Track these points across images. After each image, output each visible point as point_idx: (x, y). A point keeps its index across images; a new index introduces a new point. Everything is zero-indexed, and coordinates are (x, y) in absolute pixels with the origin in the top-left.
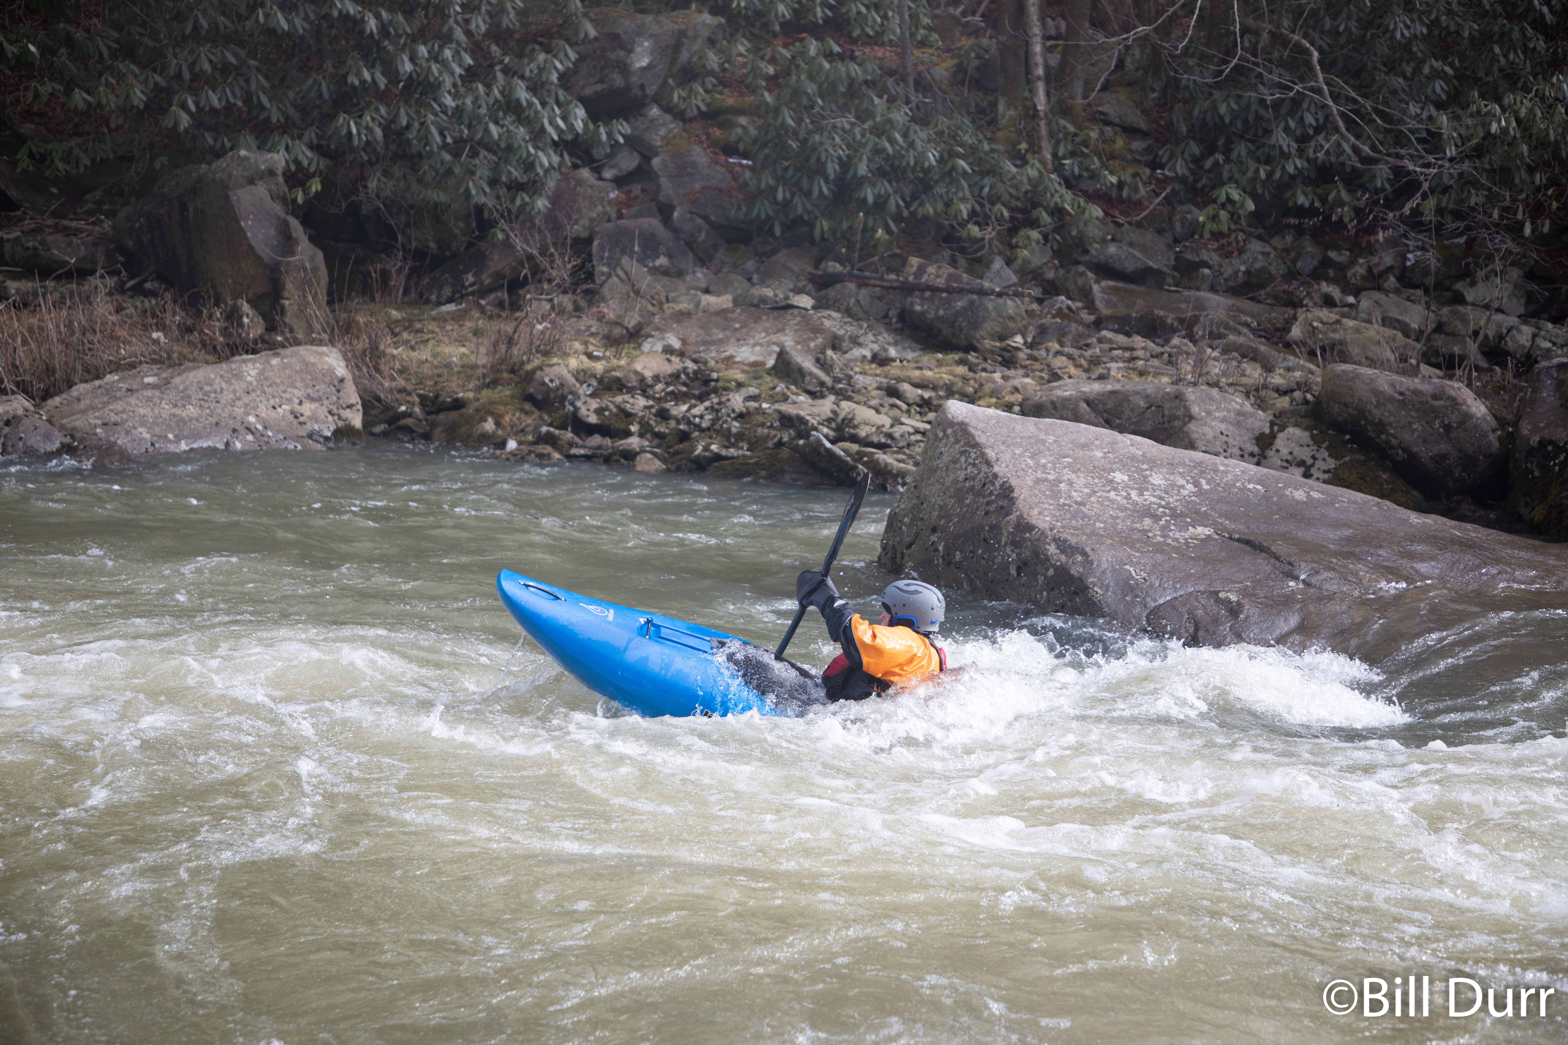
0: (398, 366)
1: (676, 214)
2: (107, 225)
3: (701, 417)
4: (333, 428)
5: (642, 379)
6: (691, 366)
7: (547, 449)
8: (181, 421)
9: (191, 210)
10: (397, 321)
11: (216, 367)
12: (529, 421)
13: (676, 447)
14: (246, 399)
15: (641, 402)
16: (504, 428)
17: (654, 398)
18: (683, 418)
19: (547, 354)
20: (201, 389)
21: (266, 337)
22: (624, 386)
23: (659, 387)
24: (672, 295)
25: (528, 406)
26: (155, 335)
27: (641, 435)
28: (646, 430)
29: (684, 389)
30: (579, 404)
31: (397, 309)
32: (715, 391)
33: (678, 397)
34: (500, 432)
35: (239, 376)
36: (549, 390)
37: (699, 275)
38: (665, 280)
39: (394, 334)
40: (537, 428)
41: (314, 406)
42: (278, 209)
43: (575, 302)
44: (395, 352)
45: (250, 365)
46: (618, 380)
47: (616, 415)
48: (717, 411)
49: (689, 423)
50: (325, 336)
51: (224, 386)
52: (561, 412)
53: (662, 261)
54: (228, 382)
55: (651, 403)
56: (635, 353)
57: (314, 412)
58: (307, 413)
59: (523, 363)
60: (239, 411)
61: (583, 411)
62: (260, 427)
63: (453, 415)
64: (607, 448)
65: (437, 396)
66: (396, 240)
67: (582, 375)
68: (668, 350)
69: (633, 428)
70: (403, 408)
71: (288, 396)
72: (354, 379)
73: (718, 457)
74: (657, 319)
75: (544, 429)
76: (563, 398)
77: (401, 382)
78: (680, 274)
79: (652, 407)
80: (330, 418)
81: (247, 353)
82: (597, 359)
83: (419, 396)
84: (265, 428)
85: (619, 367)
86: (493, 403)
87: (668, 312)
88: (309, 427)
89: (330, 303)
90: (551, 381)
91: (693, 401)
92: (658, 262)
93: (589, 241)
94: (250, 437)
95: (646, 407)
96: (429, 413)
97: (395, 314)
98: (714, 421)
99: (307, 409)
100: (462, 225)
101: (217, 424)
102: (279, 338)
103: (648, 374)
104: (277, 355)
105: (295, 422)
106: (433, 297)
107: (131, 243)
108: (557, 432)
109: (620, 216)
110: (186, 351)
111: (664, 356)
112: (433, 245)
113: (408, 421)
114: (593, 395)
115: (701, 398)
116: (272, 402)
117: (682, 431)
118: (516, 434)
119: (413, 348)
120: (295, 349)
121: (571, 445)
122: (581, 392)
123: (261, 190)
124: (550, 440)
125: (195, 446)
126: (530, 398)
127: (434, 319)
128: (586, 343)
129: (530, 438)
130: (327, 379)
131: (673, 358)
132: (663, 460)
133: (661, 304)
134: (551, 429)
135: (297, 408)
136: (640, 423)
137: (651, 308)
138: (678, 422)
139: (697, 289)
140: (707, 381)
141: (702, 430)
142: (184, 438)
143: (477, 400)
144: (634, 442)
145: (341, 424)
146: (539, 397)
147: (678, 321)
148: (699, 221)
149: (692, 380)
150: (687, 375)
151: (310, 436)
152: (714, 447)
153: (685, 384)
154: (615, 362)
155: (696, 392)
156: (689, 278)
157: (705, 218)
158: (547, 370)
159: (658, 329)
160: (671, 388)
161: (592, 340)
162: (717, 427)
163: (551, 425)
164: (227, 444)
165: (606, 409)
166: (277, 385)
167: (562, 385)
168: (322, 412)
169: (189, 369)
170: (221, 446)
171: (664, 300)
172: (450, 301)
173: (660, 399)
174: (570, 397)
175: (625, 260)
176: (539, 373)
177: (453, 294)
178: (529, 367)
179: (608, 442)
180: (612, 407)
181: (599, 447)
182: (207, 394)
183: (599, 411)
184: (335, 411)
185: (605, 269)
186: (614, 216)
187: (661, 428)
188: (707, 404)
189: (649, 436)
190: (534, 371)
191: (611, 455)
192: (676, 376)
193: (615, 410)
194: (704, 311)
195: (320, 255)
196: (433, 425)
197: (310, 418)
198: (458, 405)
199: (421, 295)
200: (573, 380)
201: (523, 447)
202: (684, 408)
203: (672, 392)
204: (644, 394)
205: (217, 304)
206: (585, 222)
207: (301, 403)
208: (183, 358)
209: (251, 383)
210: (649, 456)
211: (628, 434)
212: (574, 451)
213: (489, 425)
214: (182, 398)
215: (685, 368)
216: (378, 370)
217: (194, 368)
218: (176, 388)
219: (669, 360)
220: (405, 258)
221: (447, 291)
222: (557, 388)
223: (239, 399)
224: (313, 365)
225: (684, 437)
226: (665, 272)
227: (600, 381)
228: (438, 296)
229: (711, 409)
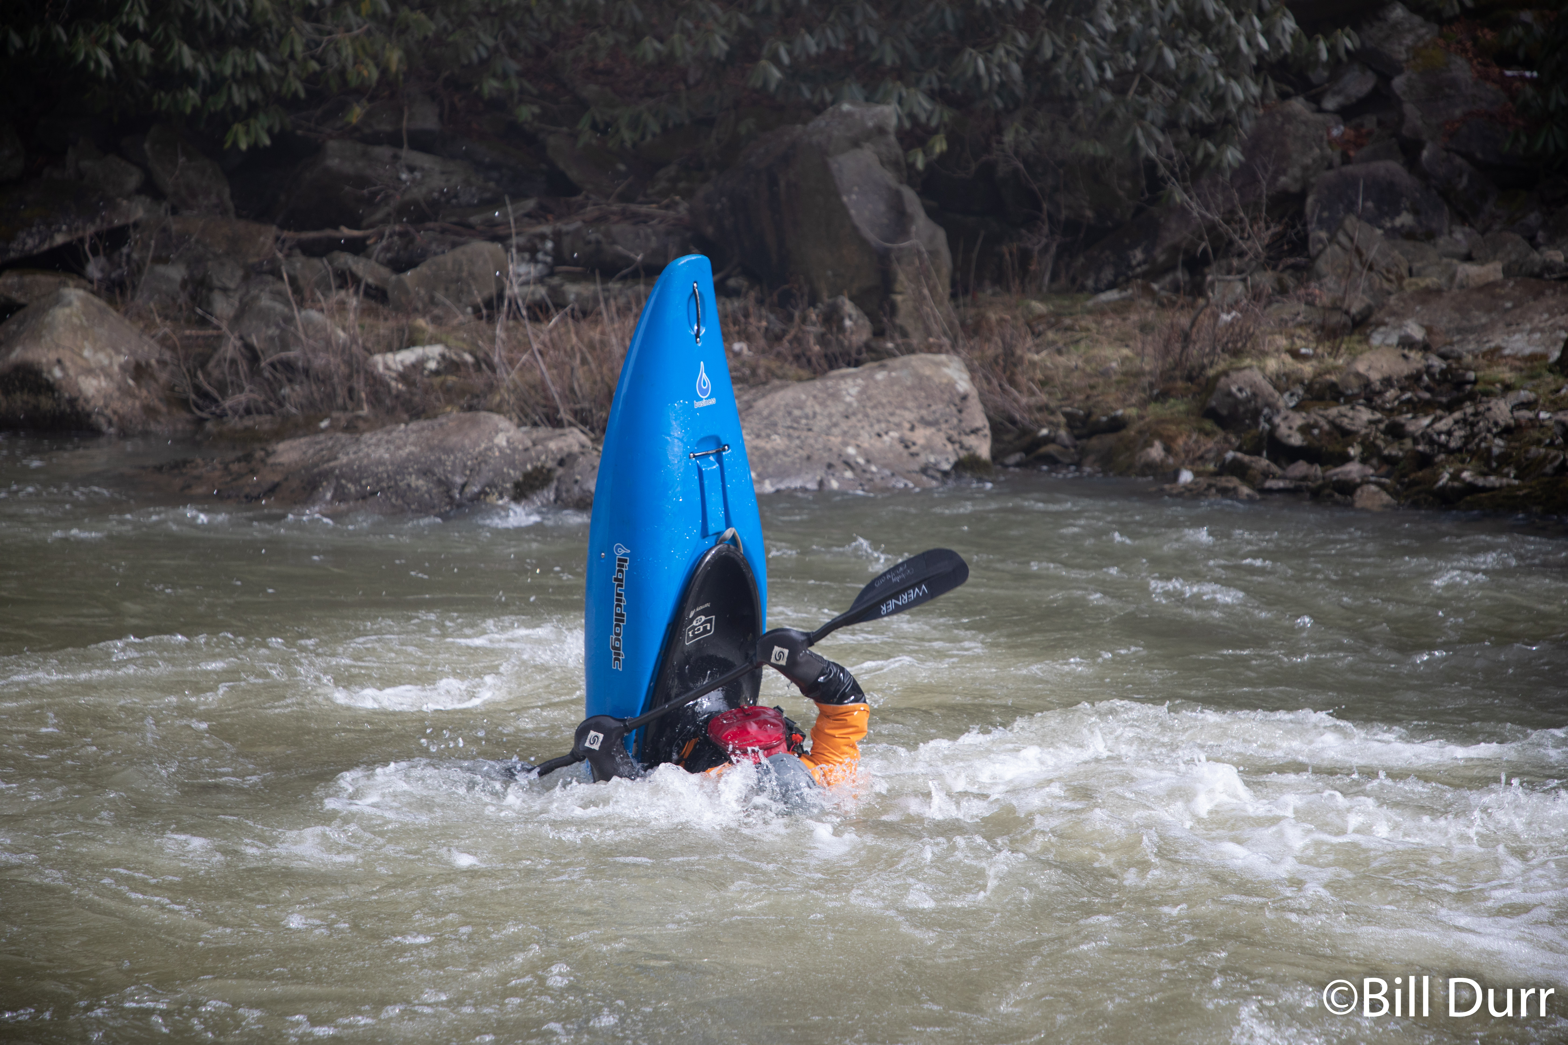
0: (1039, 375)
1: (1425, 154)
2: (683, 208)
3: (1449, 433)
4: (953, 459)
5: (1367, 384)
6: (1437, 363)
7: (1233, 482)
8: (766, 456)
9: (782, 184)
10: (1040, 317)
11: (808, 385)
12: (1210, 444)
13: (1412, 476)
14: (845, 425)
15: (1365, 415)
16: (1176, 455)
17: (1382, 409)
18: (1422, 435)
19: (1237, 353)
20: (790, 413)
21: (874, 344)
22: (1342, 394)
23: (1391, 394)
24: (1417, 265)
25: (1208, 425)
26: (737, 346)
27: (1364, 461)
28: (1370, 453)
29: (1427, 396)
30: (1277, 420)
31: (1042, 300)
32: (1472, 397)
33: (1417, 407)
34: (1171, 460)
35: (835, 396)
36: (1237, 402)
37: (1459, 236)
38: (1408, 245)
39: (1037, 335)
40: (1220, 453)
41: (929, 431)
42: (889, 177)
43: (1280, 281)
44: (1036, 357)
45: (850, 381)
46: (1333, 386)
47: (1329, 434)
48: (1473, 425)
49: (1431, 442)
50: (945, 341)
51: (818, 409)
52: (1253, 432)
53: (1405, 219)
54: (823, 404)
55: (1378, 415)
56: (1359, 348)
57: (929, 439)
58: (921, 441)
59: (1203, 367)
60: (835, 440)
61: (1283, 430)
62: (861, 461)
63: (1110, 439)
64: (1316, 478)
65: (1089, 415)
66: (1040, 209)
67: (1282, 381)
68: (1407, 343)
69: (1352, 452)
70: (1044, 432)
71: (896, 419)
72: (981, 394)
73: (1471, 488)
74: (1392, 300)
75: (1230, 455)
76: (1257, 413)
77: (1043, 398)
78: (1430, 236)
79: (1380, 421)
80: (950, 447)
81: (849, 365)
82: (1305, 358)
83: (1066, 414)
84: (868, 461)
85: (1336, 369)
86: (1161, 421)
87: (1409, 290)
88: (922, 459)
89: (954, 296)
90: (1240, 390)
91: (1439, 412)
92: (1398, 222)
93: (1302, 196)
94: (849, 474)
95: (1371, 422)
96: (1078, 437)
97: (1039, 307)
98: (1467, 439)
99: (921, 435)
100: (1128, 184)
101: (809, 458)
102: (890, 345)
103: (1375, 376)
104: (883, 367)
105: (905, 453)
106: (1090, 283)
107: (710, 230)
108: (1247, 458)
109: (1346, 160)
110: (774, 365)
111: (1400, 351)
112: (1089, 213)
113: (1051, 448)
114: (1296, 408)
115: (1450, 408)
116: (877, 428)
117: (1422, 454)
118: (1192, 463)
119: (1059, 352)
120: (906, 358)
121: (1267, 475)
122: (1281, 403)
123: (868, 154)
124: (1238, 469)
125: (782, 486)
126: (1211, 414)
127: (1090, 312)
128: (1291, 337)
129: (1211, 467)
130: (946, 396)
131: (1412, 354)
132: (1394, 494)
133: (1400, 278)
134: (1239, 455)
135: (908, 435)
136: (1362, 444)
137: (1386, 285)
138: (1416, 441)
139: (1453, 255)
140: (1460, 384)
141: (1450, 452)
142: (769, 476)
143: (1141, 417)
144: (1353, 470)
145: (963, 454)
146: (1224, 412)
147: (1423, 302)
148: (1459, 160)
149: (1439, 383)
150: (1432, 376)
151: (924, 470)
152: (1466, 475)
153: (1427, 389)
154: (1330, 361)
155: (1444, 400)
156: (1441, 241)
157: (1468, 156)
158: (1234, 375)
159: (1393, 314)
160: (1408, 395)
161: (1299, 331)
162: (1472, 446)
163: (1239, 449)
164: (821, 483)
165: (1315, 425)
166: (883, 406)
167: (1255, 395)
168: (940, 440)
169: (775, 389)
170: (812, 486)
171: (1404, 272)
172: (1111, 286)
173: (1392, 410)
174: (1266, 411)
175: (1350, 222)
176: (1223, 380)
177: (1116, 276)
178: (1211, 372)
179: (1317, 470)
180: (1323, 423)
181: (1305, 478)
182: (796, 420)
183: (1305, 430)
184: (956, 437)
185: (1323, 235)
186: (1337, 160)
187: (1393, 450)
188: (1457, 415)
189: (1374, 461)
190: (1217, 378)
191: (1321, 488)
192: (1415, 379)
193: (1327, 427)
194: (1462, 287)
195: (941, 235)
196: (1083, 453)
197: (924, 448)
198: (1117, 425)
199: (1073, 280)
200: (1271, 388)
201: (1200, 479)
202: (1426, 421)
203: (1409, 400)
204: (1370, 404)
205: (813, 303)
206: (1296, 171)
207: (912, 428)
208: (772, 373)
209: (850, 405)
210: (1373, 488)
211: (1346, 459)
212: (1270, 484)
213: (1156, 452)
214: (766, 427)
215: (1429, 368)
216: (1012, 382)
217: (782, 387)
218: (759, 413)
219: (1405, 357)
220: (1052, 232)
221: (1108, 274)
222: (1248, 400)
223: (835, 425)
224: (929, 378)
225: (1424, 461)
226: (1409, 235)
227: (1308, 388)
228: (1097, 281)
229: (1464, 421)
